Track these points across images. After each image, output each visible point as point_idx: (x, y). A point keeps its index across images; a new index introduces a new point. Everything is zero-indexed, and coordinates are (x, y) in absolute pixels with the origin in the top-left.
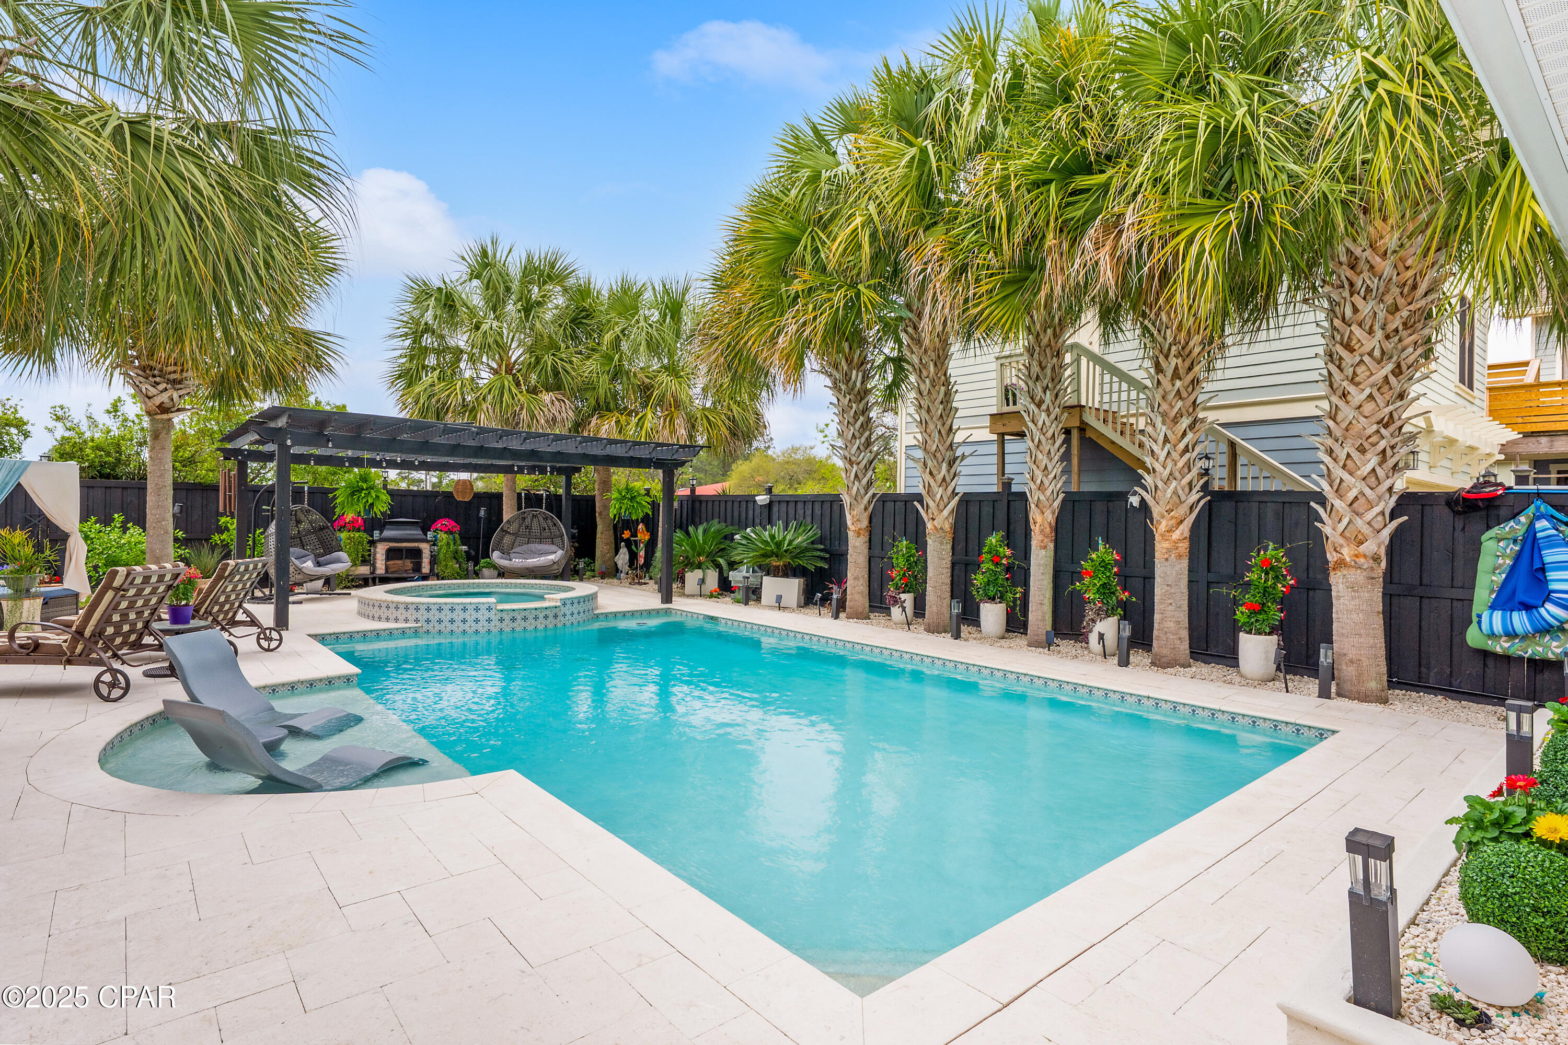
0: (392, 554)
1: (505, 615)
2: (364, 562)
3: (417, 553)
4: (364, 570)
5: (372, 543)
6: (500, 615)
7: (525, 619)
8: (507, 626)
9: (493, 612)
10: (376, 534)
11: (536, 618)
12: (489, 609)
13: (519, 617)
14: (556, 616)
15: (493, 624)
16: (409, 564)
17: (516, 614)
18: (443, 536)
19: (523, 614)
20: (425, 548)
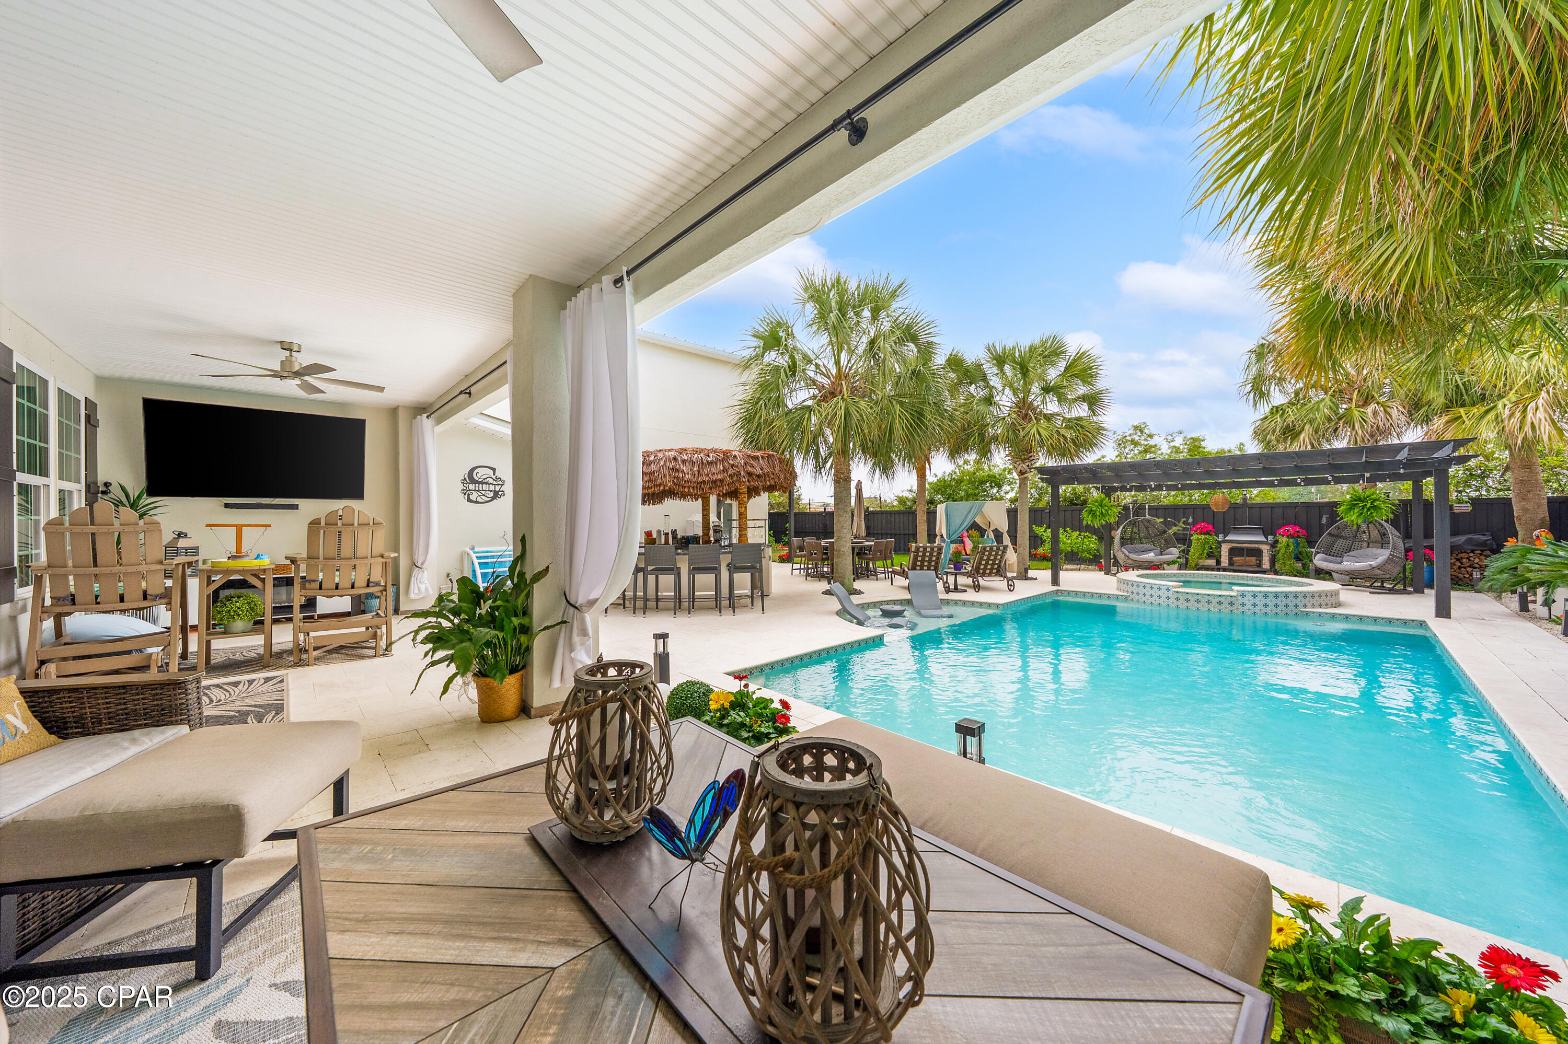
0: (1233, 552)
1: (1180, 597)
2: (1210, 556)
3: (1258, 553)
4: (1212, 562)
5: (1220, 543)
6: (1176, 595)
7: (1198, 601)
8: (1182, 604)
9: (1171, 592)
10: (1221, 536)
11: (1209, 602)
12: (1168, 590)
13: (1192, 599)
14: (1231, 604)
15: (1171, 601)
16: (1253, 560)
17: (1189, 597)
18: (1283, 540)
19: (1196, 597)
20: (1265, 549)
